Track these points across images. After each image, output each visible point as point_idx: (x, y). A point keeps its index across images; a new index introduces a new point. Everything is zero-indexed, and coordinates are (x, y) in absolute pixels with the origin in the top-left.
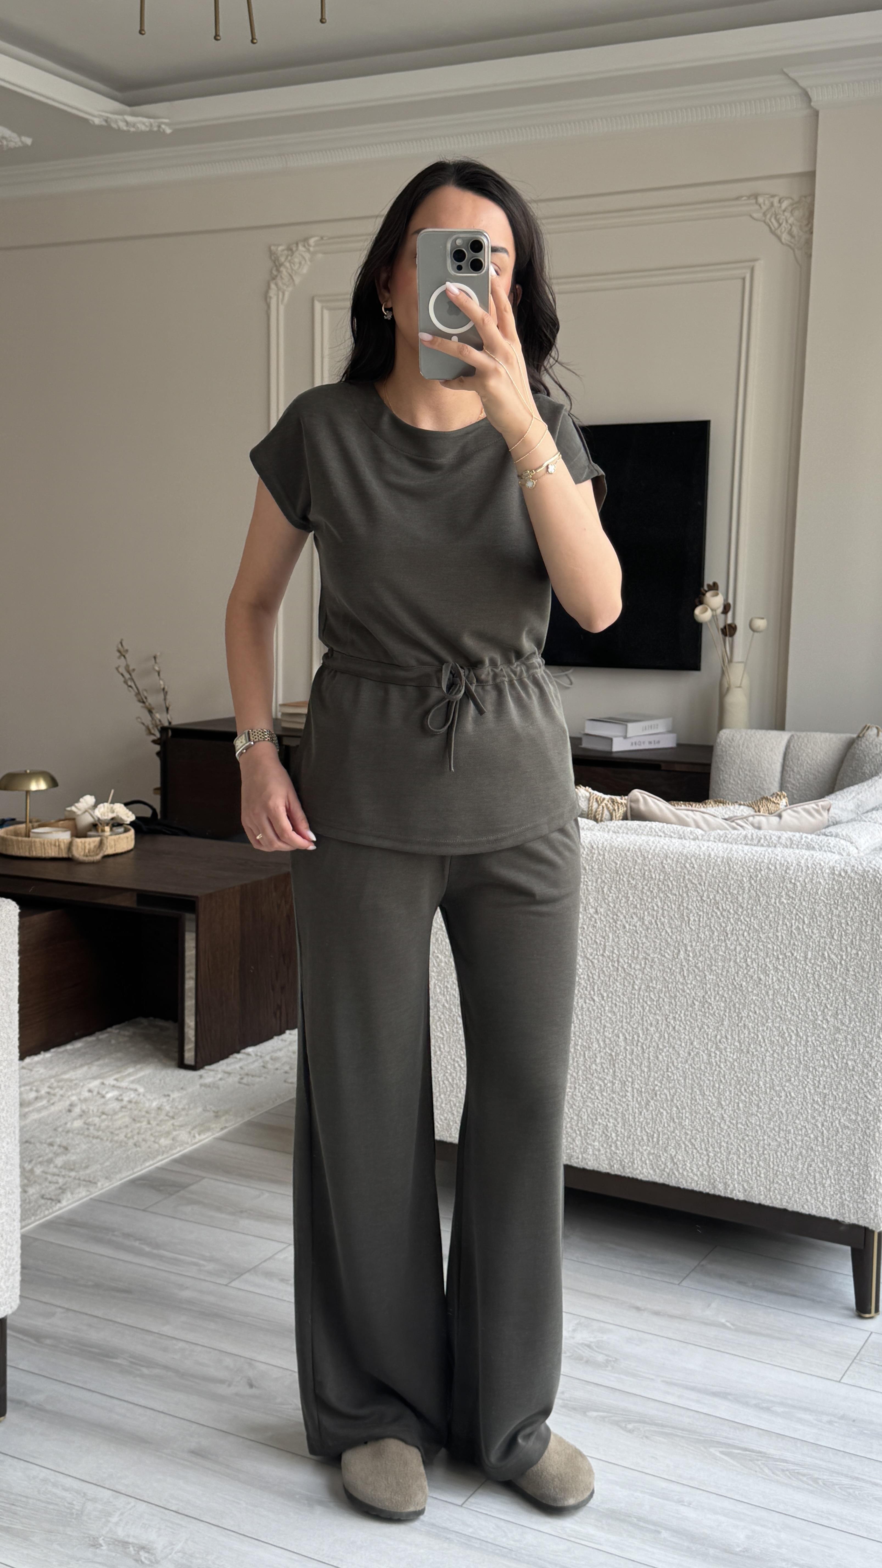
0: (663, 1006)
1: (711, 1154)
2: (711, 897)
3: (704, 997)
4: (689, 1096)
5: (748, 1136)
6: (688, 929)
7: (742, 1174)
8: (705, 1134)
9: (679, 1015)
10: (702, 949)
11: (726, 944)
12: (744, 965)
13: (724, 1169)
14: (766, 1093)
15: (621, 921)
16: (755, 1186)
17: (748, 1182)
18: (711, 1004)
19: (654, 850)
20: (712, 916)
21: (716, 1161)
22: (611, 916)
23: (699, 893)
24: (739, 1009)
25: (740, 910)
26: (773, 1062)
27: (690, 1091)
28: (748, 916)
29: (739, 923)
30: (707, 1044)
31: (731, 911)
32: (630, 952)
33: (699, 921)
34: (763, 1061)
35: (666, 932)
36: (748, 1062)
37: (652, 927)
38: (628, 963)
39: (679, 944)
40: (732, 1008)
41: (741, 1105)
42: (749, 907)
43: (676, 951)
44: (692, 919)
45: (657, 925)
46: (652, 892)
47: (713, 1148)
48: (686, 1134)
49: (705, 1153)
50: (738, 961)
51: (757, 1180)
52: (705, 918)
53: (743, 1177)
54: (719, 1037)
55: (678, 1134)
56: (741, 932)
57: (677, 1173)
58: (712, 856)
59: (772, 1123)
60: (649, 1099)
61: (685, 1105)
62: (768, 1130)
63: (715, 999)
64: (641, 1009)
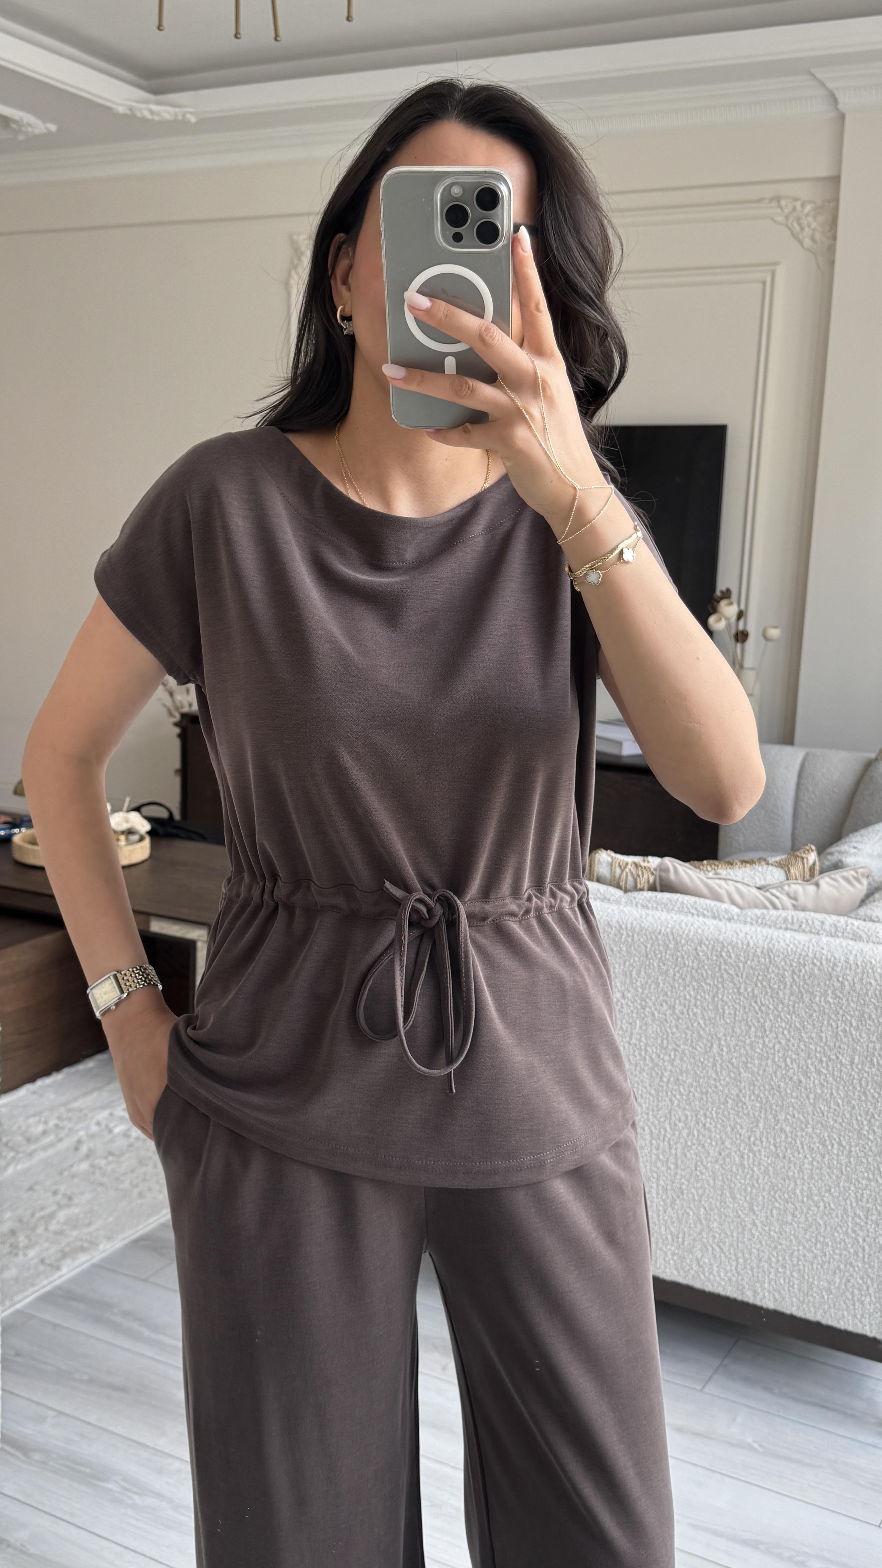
0: (694, 1101)
1: (741, 1261)
2: (749, 990)
3: (738, 1095)
4: (719, 1197)
5: (781, 1244)
6: (722, 1021)
7: (773, 1283)
8: (735, 1238)
9: (711, 1113)
10: (737, 1045)
11: (764, 1041)
12: (783, 1065)
13: (753, 1276)
14: (803, 1201)
15: (650, 1008)
16: (787, 1296)
17: (780, 1293)
18: (745, 1104)
19: (687, 935)
20: (750, 1010)
21: (745, 1268)
22: (639, 1001)
23: (735, 984)
24: (776, 1111)
25: (781, 1006)
26: (812, 1170)
27: (719, 1192)
28: (789, 1014)
29: (779, 1020)
30: (740, 1144)
31: (771, 1007)
32: (659, 1042)
33: (735, 1014)
34: (801, 1167)
35: (699, 1023)
36: (784, 1167)
37: (683, 1016)
38: (656, 1053)
39: (712, 1037)
40: (768, 1109)
41: (775, 1212)
42: (791, 1003)
43: (709, 1044)
44: (727, 1012)
45: (689, 1015)
46: (684, 980)
47: (743, 1253)
48: (714, 1237)
49: (733, 1258)
50: (776, 1059)
51: (789, 1291)
52: (742, 1012)
53: (775, 1286)
54: (752, 1139)
55: (705, 1236)
56: (781, 1030)
57: (702, 1276)
58: (751, 945)
59: (808, 1234)
60: (675, 1196)
61: (714, 1206)
62: (804, 1241)
63: (750, 1097)
64: (668, 1102)
